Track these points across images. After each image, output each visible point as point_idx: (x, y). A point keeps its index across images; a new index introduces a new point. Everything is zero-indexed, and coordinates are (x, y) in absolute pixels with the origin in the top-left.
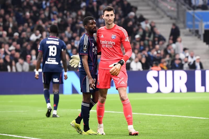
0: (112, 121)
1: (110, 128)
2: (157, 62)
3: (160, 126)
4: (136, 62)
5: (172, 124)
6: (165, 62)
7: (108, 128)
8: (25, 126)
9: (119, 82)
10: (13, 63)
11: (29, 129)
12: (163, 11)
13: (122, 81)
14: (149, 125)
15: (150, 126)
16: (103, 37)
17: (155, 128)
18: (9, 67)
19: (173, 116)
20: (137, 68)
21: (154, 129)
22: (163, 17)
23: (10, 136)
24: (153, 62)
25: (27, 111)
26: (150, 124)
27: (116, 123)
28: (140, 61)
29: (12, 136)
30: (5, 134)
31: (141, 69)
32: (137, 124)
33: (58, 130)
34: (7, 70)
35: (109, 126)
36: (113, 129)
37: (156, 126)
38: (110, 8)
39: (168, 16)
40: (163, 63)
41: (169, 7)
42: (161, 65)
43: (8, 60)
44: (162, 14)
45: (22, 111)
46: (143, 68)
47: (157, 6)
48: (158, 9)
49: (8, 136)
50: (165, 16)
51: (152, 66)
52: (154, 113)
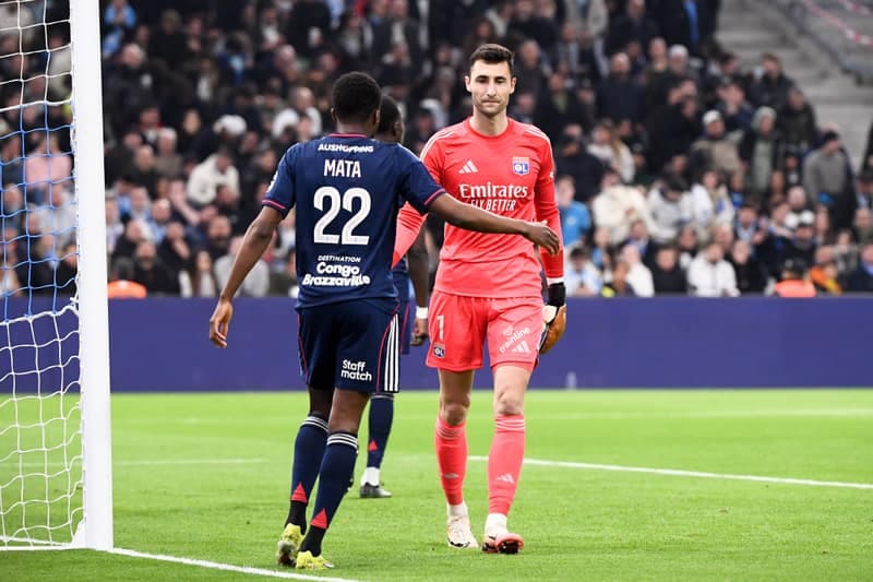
0: (612, 506)
1: (600, 535)
2: (801, 262)
3: (806, 526)
4: (714, 262)
5: (859, 522)
6: (833, 262)
7: (594, 535)
8: (248, 523)
9: (508, 344)
10: (203, 260)
11: (266, 537)
12: (824, 47)
13: (521, 339)
14: (763, 524)
15: (766, 527)
16: (474, 170)
17: (789, 535)
18: (184, 279)
19: (865, 486)
20: (714, 287)
21: (784, 539)
22: (824, 76)
23: (186, 565)
24: (783, 261)
25: (258, 460)
26: (768, 520)
27: (626, 514)
28: (728, 257)
29: (194, 562)
30: (167, 553)
31: (734, 292)
32: (714, 518)
33: (385, 543)
34: (177, 289)
35: (597, 527)
36: (613, 537)
37: (792, 526)
38: (496, 50)
39: (846, 71)
40: (822, 266)
41: (851, 34)
42: (815, 274)
43: (182, 249)
44: (824, 61)
45: (239, 461)
46: (739, 286)
47: (803, 31)
48: (804, 43)
49: (180, 564)
50: (835, 71)
51: (779, 280)
52: (786, 474)
